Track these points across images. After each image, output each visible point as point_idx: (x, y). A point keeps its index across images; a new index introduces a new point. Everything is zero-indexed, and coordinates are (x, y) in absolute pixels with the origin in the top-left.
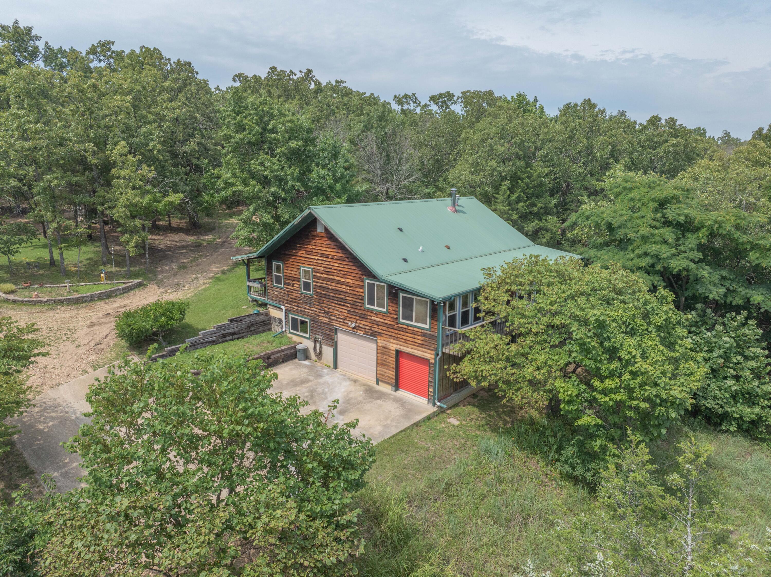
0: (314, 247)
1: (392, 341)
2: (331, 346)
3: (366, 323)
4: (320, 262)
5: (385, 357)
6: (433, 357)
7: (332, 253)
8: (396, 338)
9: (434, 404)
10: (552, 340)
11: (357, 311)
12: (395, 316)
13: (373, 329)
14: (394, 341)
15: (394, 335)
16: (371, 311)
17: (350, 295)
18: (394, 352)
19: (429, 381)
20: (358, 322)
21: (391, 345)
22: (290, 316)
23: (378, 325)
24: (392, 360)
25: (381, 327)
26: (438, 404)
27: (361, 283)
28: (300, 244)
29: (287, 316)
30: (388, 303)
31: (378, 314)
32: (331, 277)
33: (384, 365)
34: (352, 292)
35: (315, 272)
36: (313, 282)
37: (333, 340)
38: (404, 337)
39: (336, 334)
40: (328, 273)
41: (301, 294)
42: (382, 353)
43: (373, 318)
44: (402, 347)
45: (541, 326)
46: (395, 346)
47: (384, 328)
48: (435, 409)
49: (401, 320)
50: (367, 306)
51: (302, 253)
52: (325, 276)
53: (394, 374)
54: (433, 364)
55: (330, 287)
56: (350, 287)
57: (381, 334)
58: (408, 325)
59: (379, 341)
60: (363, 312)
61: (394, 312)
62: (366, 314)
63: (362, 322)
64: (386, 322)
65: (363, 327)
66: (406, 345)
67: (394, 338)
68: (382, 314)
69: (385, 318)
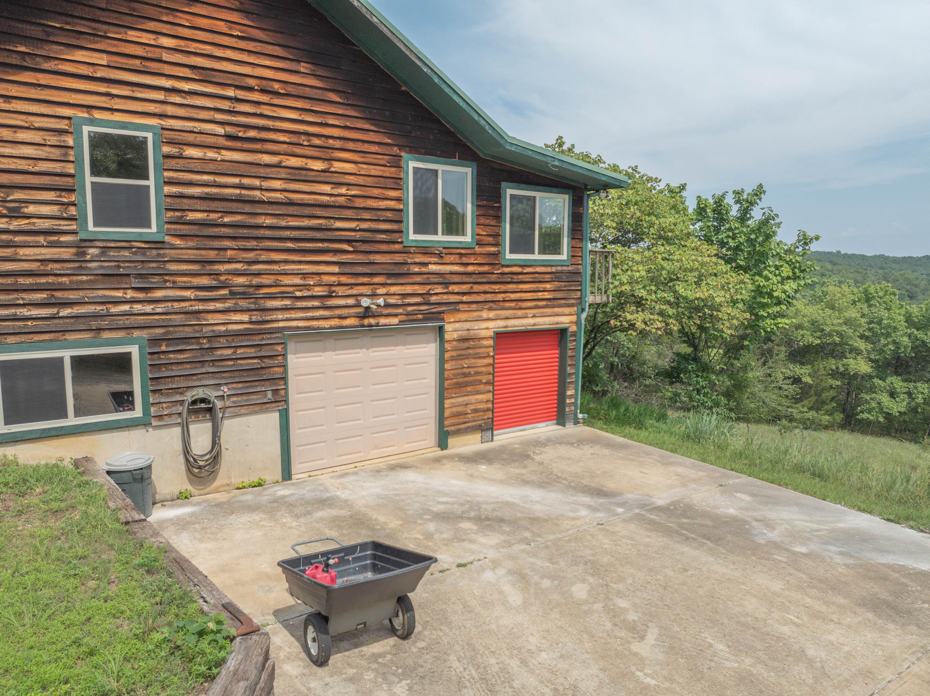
1: (484, 314)
2: (268, 405)
3: (409, 289)
5: (465, 363)
6: (574, 318)
9: (576, 420)
11: (378, 258)
12: (493, 249)
13: (432, 299)
14: (492, 314)
15: (489, 297)
16: (425, 250)
17: (350, 214)
18: (490, 342)
20: (382, 291)
21: (484, 324)
23: (446, 284)
24: (485, 363)
25: (455, 288)
26: (581, 416)
27: (390, 172)
30: (474, 217)
31: (445, 253)
32: (266, 158)
33: (463, 386)
34: (358, 203)
35: (178, 144)
36: (168, 182)
37: (276, 382)
38: (513, 296)
40: (249, 145)
42: (459, 357)
43: (433, 268)
44: (510, 322)
46: (491, 324)
47: (465, 288)
49: (509, 256)
50: (412, 236)
51: (84, 62)
52: (231, 155)
54: (572, 334)
56: (350, 185)
57: (454, 307)
58: (524, 264)
59: (448, 326)
60: (398, 258)
61: (490, 239)
62: (409, 261)
63: (393, 289)
64: (470, 269)
65: (400, 302)
66: (520, 313)
67: (491, 304)
68: (458, 251)
69: (465, 260)
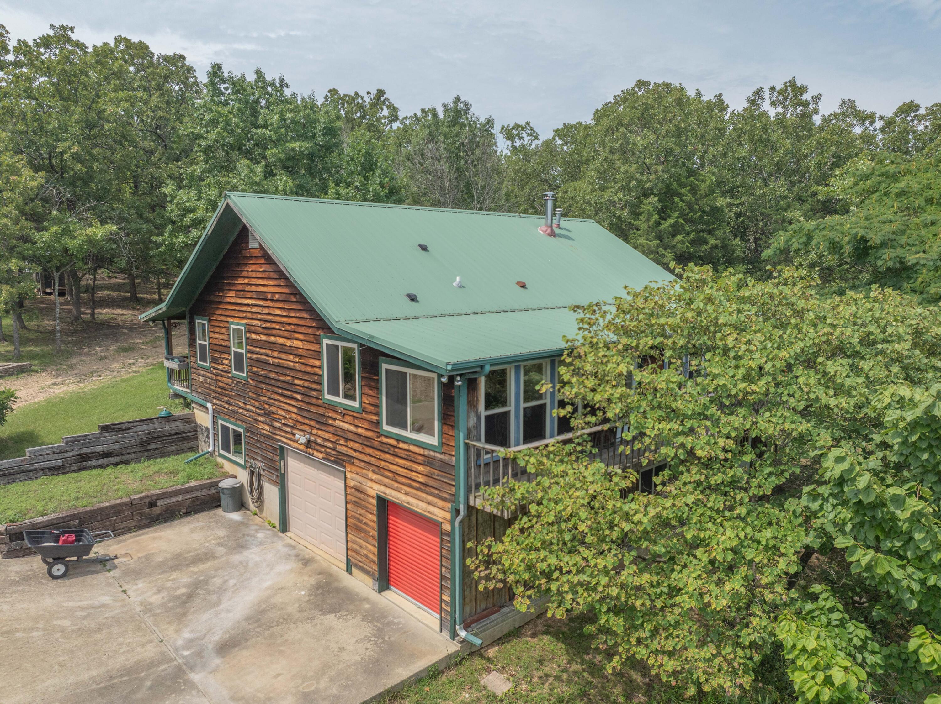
0: (246, 281)
1: (370, 474)
2: (275, 483)
3: (327, 436)
4: (255, 309)
5: (360, 511)
6: (448, 516)
7: (272, 289)
8: (378, 470)
9: (454, 635)
10: (754, 483)
11: (313, 409)
12: (375, 418)
13: (339, 448)
14: (375, 477)
15: (373, 461)
16: (332, 407)
17: (300, 375)
18: (374, 502)
19: (442, 577)
20: (315, 432)
21: (370, 484)
22: (220, 422)
23: (347, 439)
24: (372, 519)
25: (351, 444)
26: (463, 634)
27: (315, 347)
28: (228, 278)
29: (215, 423)
30: (361, 387)
31: (345, 413)
32: (272, 339)
33: (359, 530)
34: (303, 368)
35: (250, 332)
36: (248, 351)
37: (277, 470)
38: (392, 467)
39: (282, 457)
40: (267, 331)
41: (233, 378)
42: (356, 503)
43: (338, 423)
44: (388, 491)
45: (721, 442)
46: (376, 486)
47: (356, 446)
48: (454, 647)
49: (386, 427)
50: (327, 396)
51: (231, 296)
52: (263, 338)
53: (376, 550)
54: (448, 535)
55: (271, 360)
56: (300, 356)
57: (351, 460)
58: (399, 439)
59: (349, 475)
60: (321, 411)
61: (371, 408)
62: (326, 414)
63: (320, 433)
64: (360, 431)
65: (322, 443)
66: (396, 485)
67: (375, 468)
68: (352, 413)
69: (357, 422)
